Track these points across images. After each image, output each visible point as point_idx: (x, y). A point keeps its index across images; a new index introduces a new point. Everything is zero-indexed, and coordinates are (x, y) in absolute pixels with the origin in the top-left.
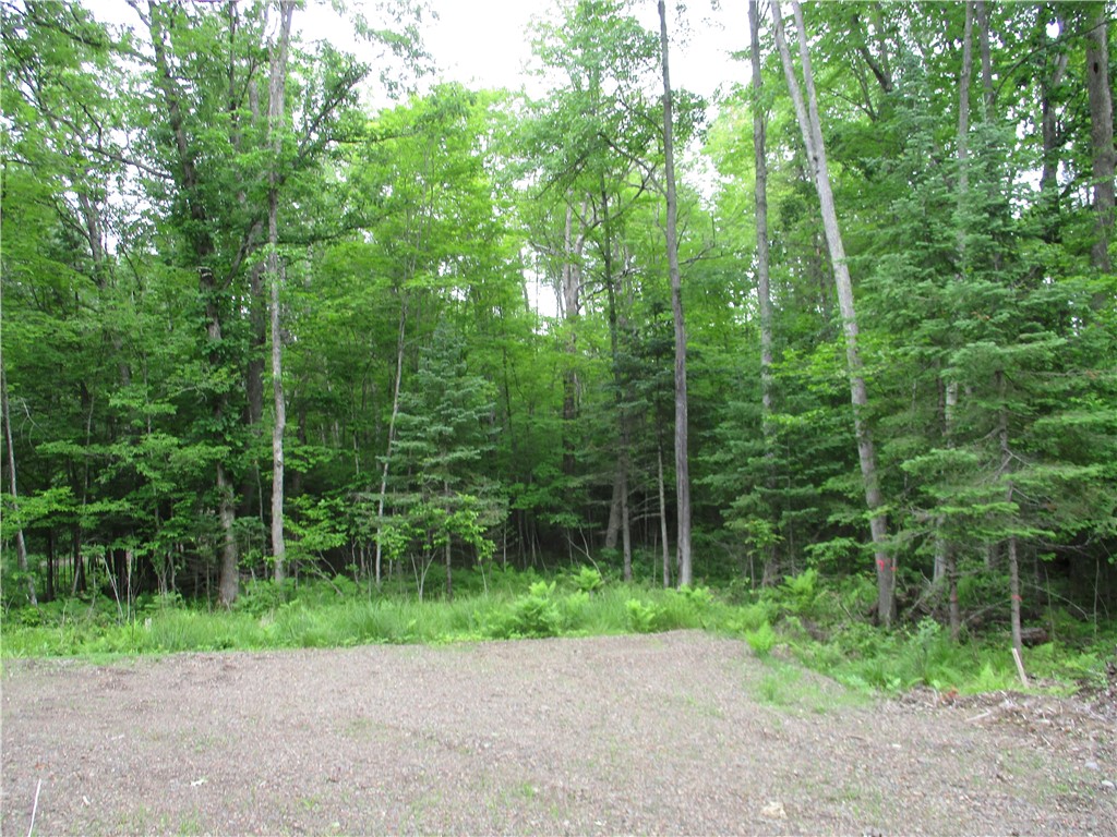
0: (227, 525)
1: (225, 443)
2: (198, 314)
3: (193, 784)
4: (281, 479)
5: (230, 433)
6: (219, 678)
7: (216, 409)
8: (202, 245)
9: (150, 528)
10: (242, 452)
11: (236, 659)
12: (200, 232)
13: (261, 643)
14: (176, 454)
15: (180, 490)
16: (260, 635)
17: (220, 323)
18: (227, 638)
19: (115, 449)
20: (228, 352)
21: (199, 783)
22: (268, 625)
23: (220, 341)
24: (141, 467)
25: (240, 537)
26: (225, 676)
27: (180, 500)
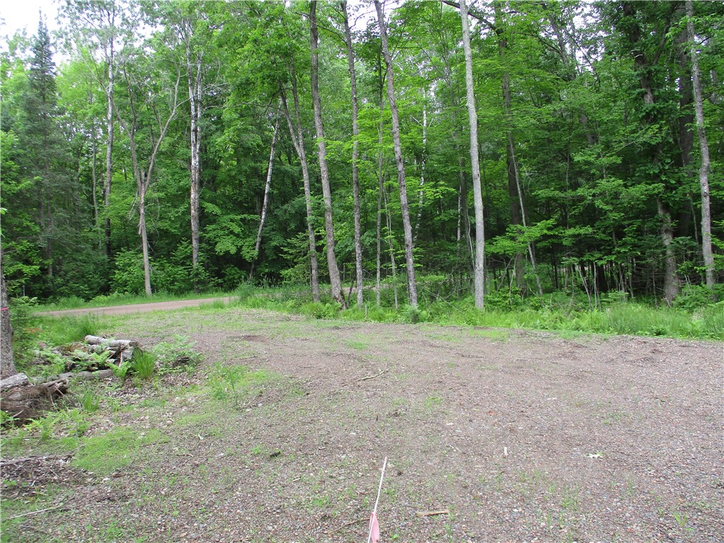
0: (667, 243)
1: (662, 182)
2: (634, 87)
3: (591, 456)
4: (708, 207)
5: (665, 174)
6: (646, 359)
7: (653, 157)
8: (633, 33)
9: (609, 246)
10: (675, 188)
11: (665, 345)
12: (631, 24)
13: (688, 334)
14: (624, 193)
15: (629, 219)
16: (689, 327)
17: (652, 91)
18: (661, 326)
19: (580, 191)
20: (658, 111)
21: (596, 456)
22: (697, 320)
23: (653, 104)
24: (599, 203)
25: (677, 252)
26: (651, 358)
27: (629, 225)
